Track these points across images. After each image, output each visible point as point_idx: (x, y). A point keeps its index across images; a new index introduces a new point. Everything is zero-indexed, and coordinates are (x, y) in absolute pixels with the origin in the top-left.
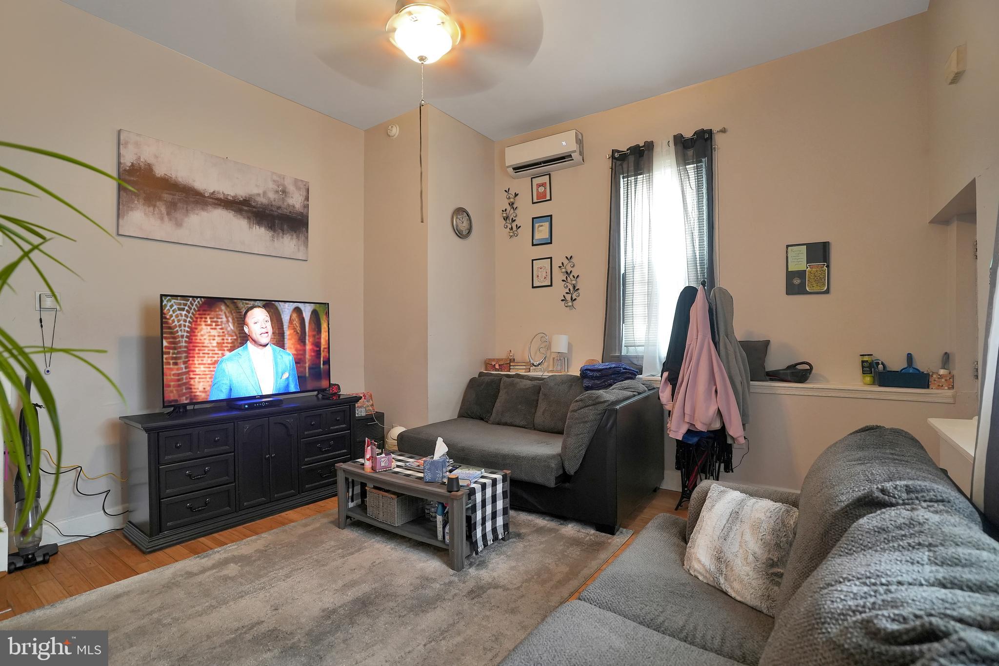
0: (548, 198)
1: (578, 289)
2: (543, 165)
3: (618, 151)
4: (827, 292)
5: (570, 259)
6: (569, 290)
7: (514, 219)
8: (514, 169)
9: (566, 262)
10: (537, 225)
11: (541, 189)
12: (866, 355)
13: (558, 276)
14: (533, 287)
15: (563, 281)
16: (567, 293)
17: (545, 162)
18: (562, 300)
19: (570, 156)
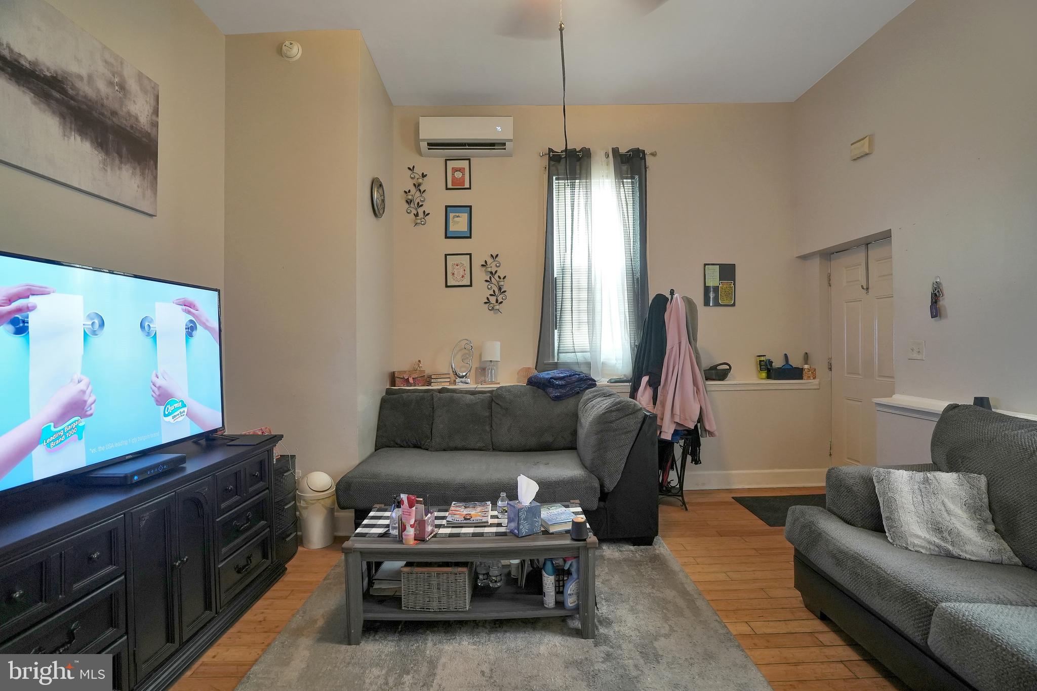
0: (467, 185)
1: (505, 292)
2: (467, 147)
3: (553, 151)
4: (734, 305)
5: (494, 257)
6: (494, 291)
7: (420, 204)
8: (429, 144)
9: (490, 260)
10: (451, 215)
11: (458, 175)
12: (761, 356)
13: (480, 276)
14: (447, 286)
15: (487, 281)
16: (491, 295)
17: (469, 145)
18: (485, 303)
19: (504, 144)
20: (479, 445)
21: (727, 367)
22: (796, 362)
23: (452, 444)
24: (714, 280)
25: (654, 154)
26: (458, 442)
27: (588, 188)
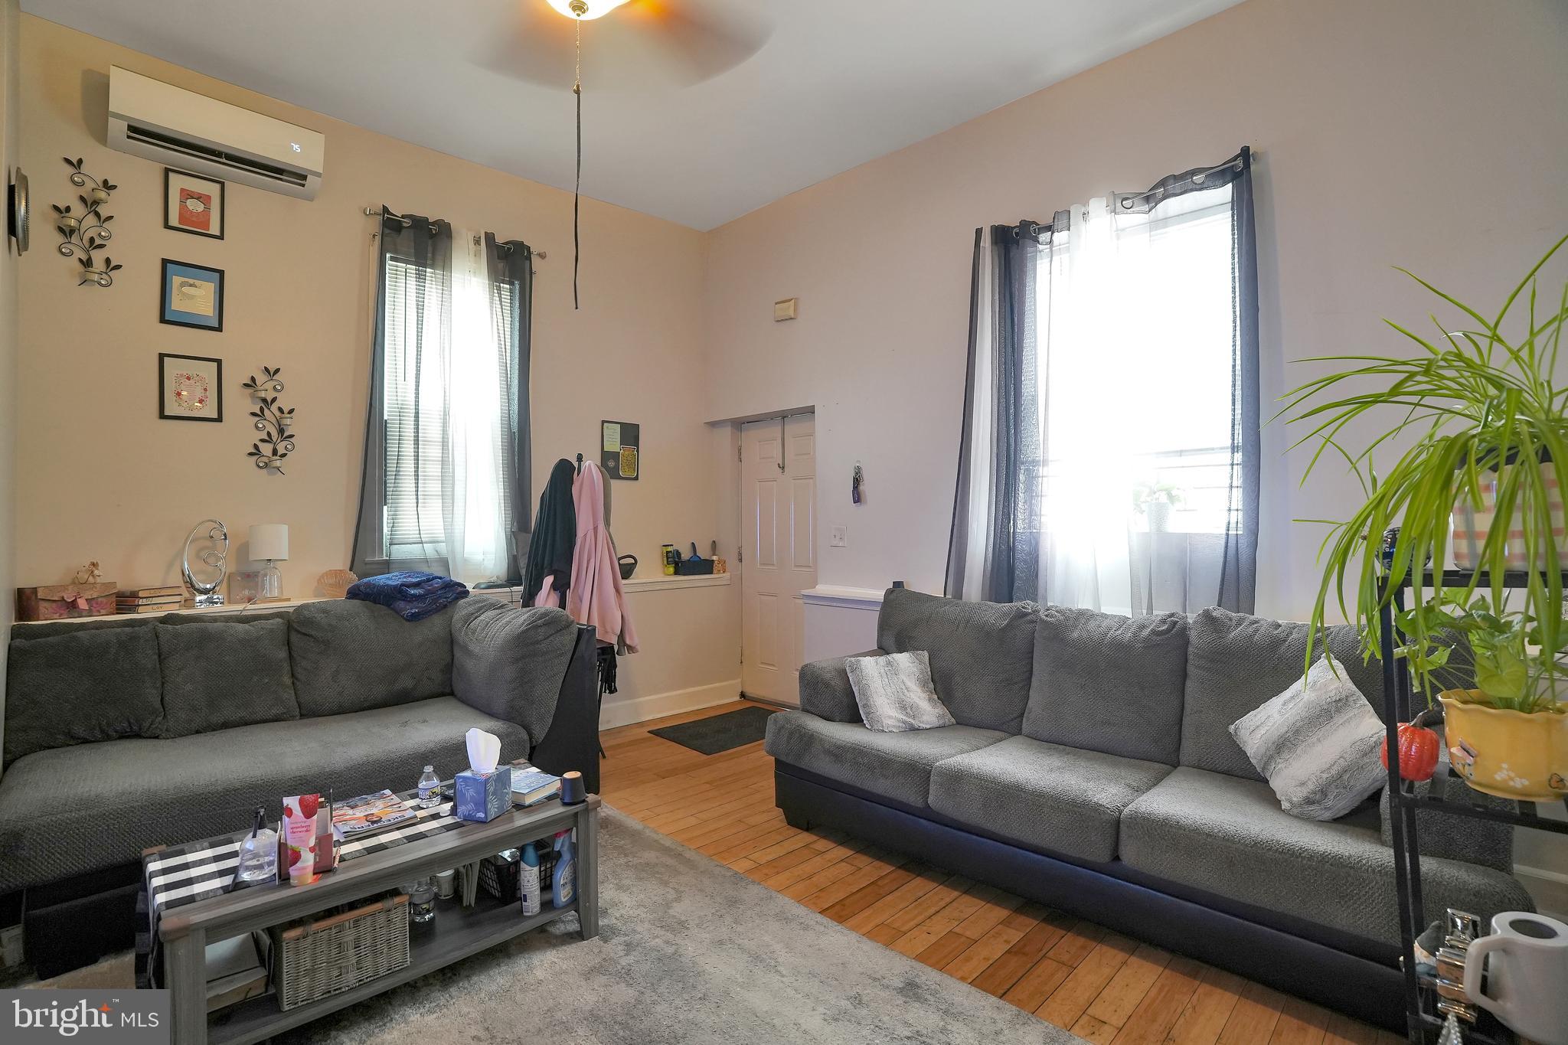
0: (215, 230)
1: (291, 436)
2: (224, 160)
3: (389, 213)
4: (636, 478)
5: (271, 373)
6: (269, 434)
7: (98, 241)
8: (131, 128)
9: (261, 378)
10: (176, 281)
11: (193, 205)
12: (668, 546)
13: (238, 404)
14: (163, 416)
15: (254, 414)
16: (263, 441)
17: (229, 157)
18: (251, 454)
19: (304, 178)
20: (274, 711)
21: (632, 561)
22: (703, 553)
23: (216, 718)
24: (613, 444)
25: (542, 256)
26: (229, 712)
27: (446, 284)
